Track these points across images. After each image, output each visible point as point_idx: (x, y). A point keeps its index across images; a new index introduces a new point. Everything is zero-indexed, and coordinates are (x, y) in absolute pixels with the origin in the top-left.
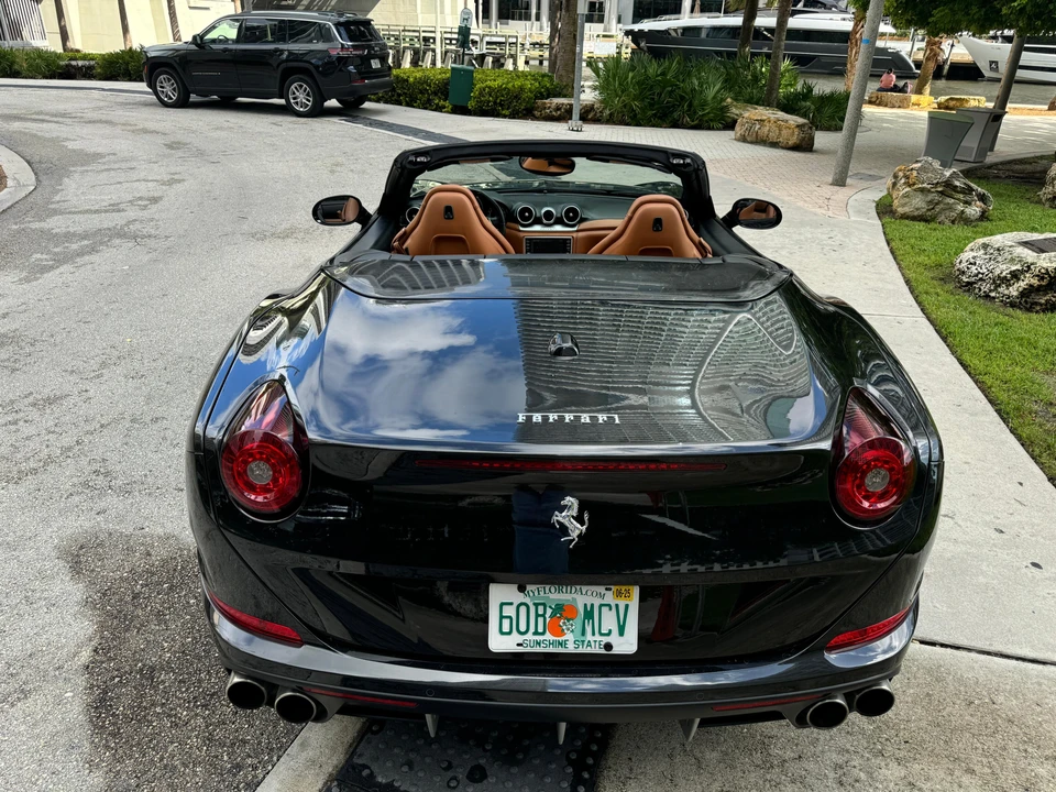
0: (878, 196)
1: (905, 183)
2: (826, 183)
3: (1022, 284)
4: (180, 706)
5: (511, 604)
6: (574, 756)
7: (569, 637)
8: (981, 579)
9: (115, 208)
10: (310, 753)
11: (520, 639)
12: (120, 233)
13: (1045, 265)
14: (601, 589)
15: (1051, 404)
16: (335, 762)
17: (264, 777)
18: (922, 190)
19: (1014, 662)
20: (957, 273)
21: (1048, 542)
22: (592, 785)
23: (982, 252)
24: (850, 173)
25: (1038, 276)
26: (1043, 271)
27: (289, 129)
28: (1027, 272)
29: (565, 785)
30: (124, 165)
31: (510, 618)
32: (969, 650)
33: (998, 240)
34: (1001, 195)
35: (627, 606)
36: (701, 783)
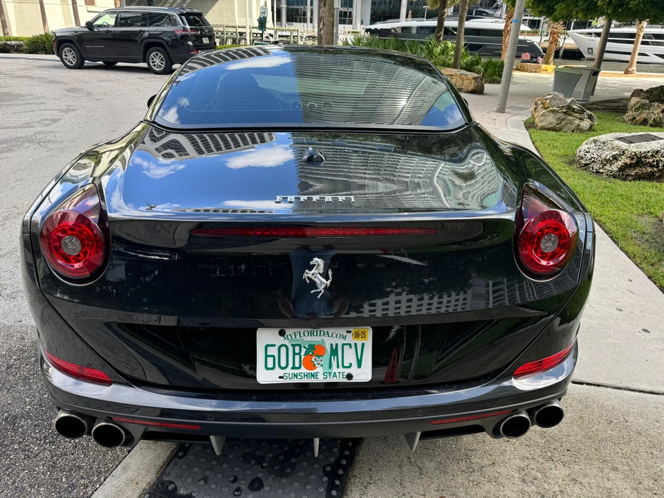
0: (525, 118)
1: (542, 107)
2: (493, 111)
3: (620, 163)
4: (33, 443)
5: (274, 345)
6: (328, 469)
7: (319, 370)
8: (610, 340)
9: (28, 125)
10: (130, 474)
11: (281, 373)
12: (30, 140)
13: (634, 150)
14: (342, 331)
15: (644, 233)
16: (149, 480)
17: (93, 493)
18: (553, 111)
19: (637, 393)
20: (578, 158)
21: (652, 316)
22: (342, 490)
23: (594, 144)
24: (507, 106)
25: (630, 157)
26: (633, 154)
27: (149, 81)
28: (623, 155)
29: (322, 490)
31: (273, 356)
32: (606, 387)
33: (603, 137)
35: (363, 345)
36: (422, 485)
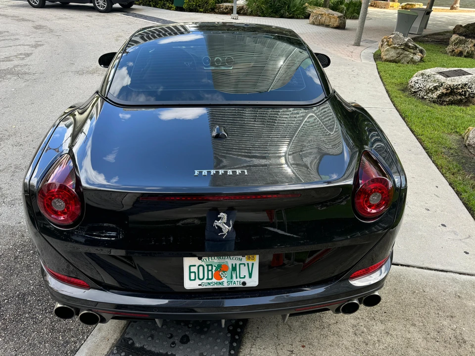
0: (374, 51)
1: (387, 45)
2: (352, 45)
3: (439, 92)
4: (38, 313)
5: (195, 266)
6: (231, 328)
7: (225, 280)
8: (419, 233)
9: (8, 59)
10: (103, 334)
11: (200, 282)
12: (10, 72)
13: (449, 83)
14: (241, 257)
15: (451, 148)
16: (116, 337)
17: (80, 347)
18: (394, 48)
19: (433, 272)
20: (410, 87)
21: (449, 214)
23: (421, 77)
24: (362, 40)
25: (446, 88)
26: (448, 86)
27: (96, 19)
28: (441, 86)
29: (227, 343)
30: (12, 37)
31: (195, 272)
32: (414, 267)
33: (428, 71)
34: (429, 50)
35: (253, 264)
36: (291, 338)
